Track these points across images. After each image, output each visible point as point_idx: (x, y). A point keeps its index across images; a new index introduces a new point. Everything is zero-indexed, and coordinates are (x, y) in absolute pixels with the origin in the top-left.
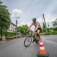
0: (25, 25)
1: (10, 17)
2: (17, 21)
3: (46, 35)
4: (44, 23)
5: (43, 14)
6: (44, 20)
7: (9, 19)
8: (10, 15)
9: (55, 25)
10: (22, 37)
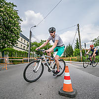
0: (45, 41)
1: (20, 25)
2: (31, 32)
3: (79, 61)
4: (77, 41)
5: (78, 25)
6: (79, 35)
7: (18, 28)
8: (21, 20)
9: (97, 45)
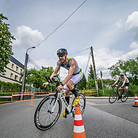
0: (48, 69)
1: (11, 44)
2: (27, 55)
3: (95, 96)
4: (91, 68)
5: (92, 48)
6: (93, 60)
7: (8, 48)
8: (13, 38)
9: (115, 74)
10: (36, 97)
